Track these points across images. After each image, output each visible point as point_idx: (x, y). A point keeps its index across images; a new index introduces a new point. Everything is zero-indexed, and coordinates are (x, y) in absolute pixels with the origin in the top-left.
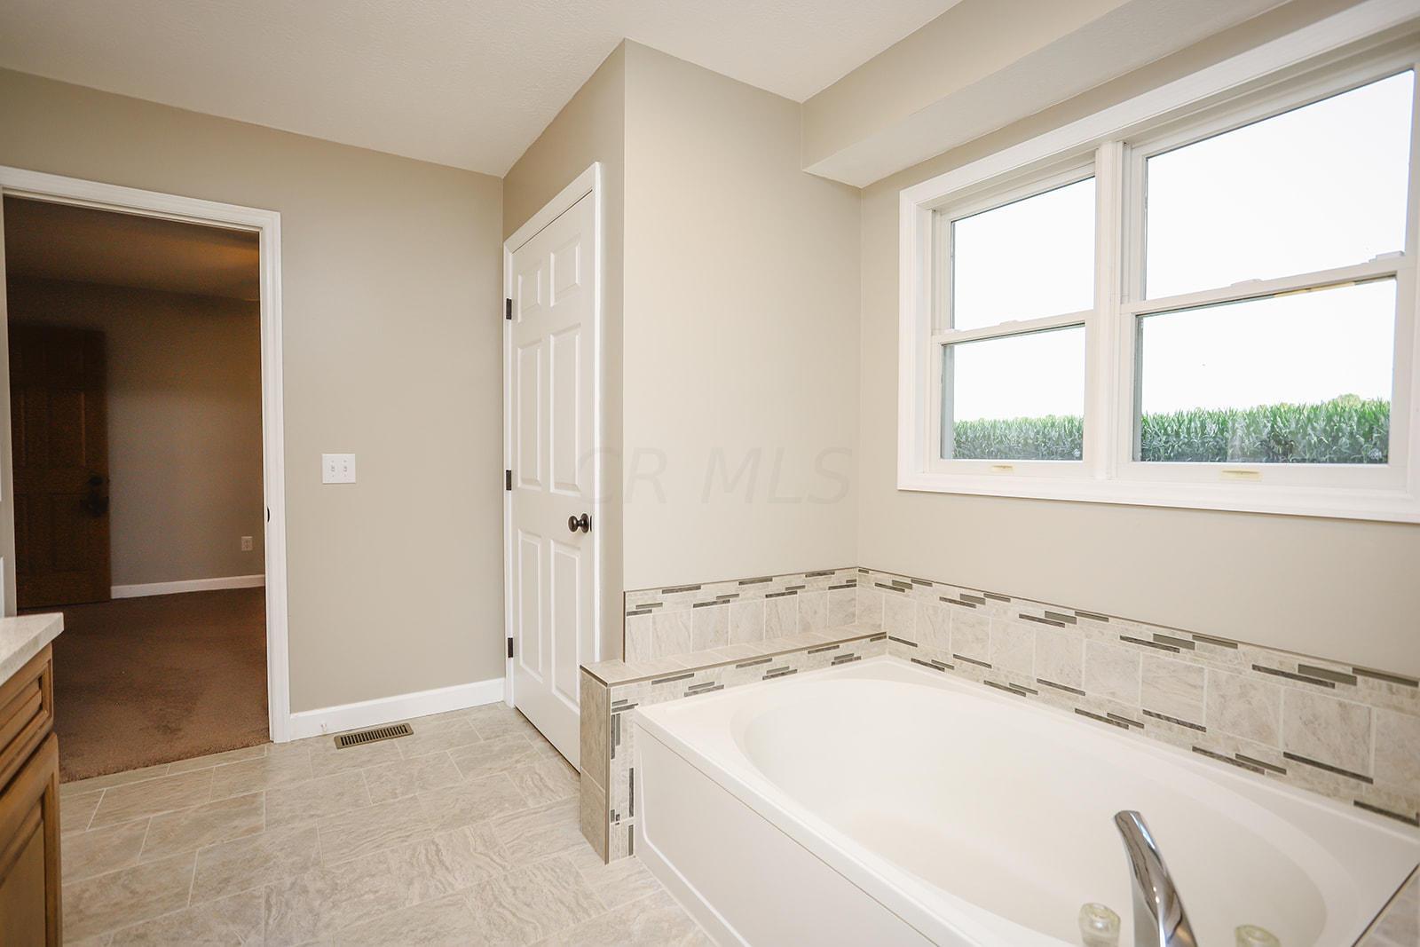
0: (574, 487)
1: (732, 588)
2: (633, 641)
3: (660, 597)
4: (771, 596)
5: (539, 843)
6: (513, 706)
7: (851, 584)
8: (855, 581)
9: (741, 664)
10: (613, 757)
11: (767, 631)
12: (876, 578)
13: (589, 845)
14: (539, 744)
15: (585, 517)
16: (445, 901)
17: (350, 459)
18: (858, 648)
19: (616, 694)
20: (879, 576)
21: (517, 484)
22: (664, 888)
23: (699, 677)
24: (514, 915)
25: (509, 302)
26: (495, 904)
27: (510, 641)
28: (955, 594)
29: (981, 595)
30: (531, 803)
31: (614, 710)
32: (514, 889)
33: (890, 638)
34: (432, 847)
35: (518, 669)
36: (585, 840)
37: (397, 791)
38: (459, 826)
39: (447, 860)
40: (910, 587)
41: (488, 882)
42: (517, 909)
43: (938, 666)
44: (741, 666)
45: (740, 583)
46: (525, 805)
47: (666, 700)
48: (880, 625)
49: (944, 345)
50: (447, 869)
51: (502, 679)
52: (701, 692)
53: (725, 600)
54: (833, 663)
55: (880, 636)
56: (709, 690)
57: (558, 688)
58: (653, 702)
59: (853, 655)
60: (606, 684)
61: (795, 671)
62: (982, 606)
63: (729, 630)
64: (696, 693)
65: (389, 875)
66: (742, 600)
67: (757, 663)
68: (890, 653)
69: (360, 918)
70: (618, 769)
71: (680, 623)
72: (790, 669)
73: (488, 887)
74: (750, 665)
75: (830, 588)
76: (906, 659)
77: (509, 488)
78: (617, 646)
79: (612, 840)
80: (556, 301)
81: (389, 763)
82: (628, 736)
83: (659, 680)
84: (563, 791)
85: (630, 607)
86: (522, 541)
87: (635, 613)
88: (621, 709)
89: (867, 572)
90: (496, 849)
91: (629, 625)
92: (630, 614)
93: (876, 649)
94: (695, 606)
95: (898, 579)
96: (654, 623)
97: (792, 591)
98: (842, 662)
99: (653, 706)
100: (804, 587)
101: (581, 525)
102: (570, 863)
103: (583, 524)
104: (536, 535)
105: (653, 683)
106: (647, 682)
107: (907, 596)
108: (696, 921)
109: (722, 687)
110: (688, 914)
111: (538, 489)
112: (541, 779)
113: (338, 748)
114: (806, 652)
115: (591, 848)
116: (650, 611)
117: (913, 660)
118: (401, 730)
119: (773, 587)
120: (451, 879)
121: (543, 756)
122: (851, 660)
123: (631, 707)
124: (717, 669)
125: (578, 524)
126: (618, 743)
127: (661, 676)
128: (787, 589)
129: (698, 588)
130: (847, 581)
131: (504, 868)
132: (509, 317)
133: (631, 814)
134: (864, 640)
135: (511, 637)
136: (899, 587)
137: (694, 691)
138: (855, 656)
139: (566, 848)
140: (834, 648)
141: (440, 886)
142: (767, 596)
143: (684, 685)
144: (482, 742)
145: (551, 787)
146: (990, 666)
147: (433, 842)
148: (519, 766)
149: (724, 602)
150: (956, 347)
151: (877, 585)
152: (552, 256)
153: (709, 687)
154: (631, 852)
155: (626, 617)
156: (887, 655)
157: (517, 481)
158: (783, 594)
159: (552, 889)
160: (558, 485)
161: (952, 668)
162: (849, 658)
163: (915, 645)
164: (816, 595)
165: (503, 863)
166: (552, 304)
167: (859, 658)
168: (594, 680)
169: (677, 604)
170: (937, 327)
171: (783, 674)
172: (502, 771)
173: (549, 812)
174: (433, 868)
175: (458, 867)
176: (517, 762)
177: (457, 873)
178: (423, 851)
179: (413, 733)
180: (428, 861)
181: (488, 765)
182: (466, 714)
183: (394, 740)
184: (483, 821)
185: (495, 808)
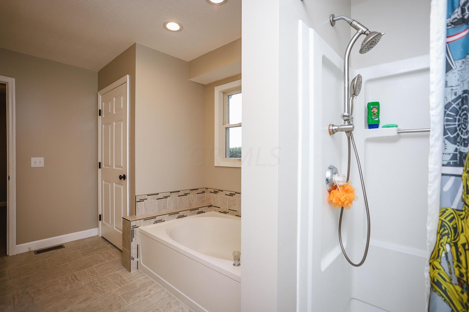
0: (121, 167)
1: (168, 194)
2: (138, 209)
3: (146, 197)
4: (180, 196)
5: (109, 270)
6: (101, 236)
7: (203, 192)
8: (205, 191)
9: (170, 214)
10: (132, 242)
11: (179, 206)
12: (210, 190)
13: (125, 269)
14: (110, 246)
15: (124, 175)
16: (78, 288)
17: (42, 159)
18: (204, 209)
19: (133, 224)
20: (211, 190)
21: (102, 166)
22: (147, 276)
23: (158, 218)
24: (101, 288)
25: (100, 110)
26: (95, 286)
27: (100, 215)
28: (228, 193)
29: (234, 193)
30: (107, 261)
31: (132, 228)
32: (101, 282)
33: (214, 206)
34: (73, 276)
35: (103, 225)
36: (124, 268)
37: (60, 263)
38: (83, 269)
39: (79, 278)
40: (218, 192)
41: (93, 282)
42: (102, 286)
43: (225, 213)
44: (170, 215)
45: (171, 193)
46: (105, 262)
47: (148, 225)
48: (211, 203)
49: (226, 128)
50: (79, 280)
51: (97, 228)
52: (158, 222)
53: (166, 197)
54: (197, 214)
55: (211, 206)
56: (161, 222)
57: (116, 227)
58: (144, 226)
59: (203, 211)
60: (130, 221)
61: (186, 216)
62: (234, 196)
63: (167, 206)
64: (157, 223)
65: (59, 285)
66: (171, 197)
67: (175, 214)
68: (214, 210)
69: (49, 296)
70: (133, 245)
71: (153, 204)
72: (185, 216)
73: (93, 283)
74: (173, 214)
75: (197, 194)
76: (218, 212)
77: (100, 168)
78: (133, 211)
79: (132, 265)
80: (115, 112)
81: (56, 256)
82: (137, 235)
83: (145, 219)
84: (117, 257)
85: (138, 200)
86: (104, 184)
87: (139, 202)
88: (134, 228)
89: (208, 189)
90: (95, 273)
91: (137, 205)
92: (137, 202)
93: (209, 210)
94: (157, 199)
95: (215, 190)
96: (145, 204)
97: (186, 195)
98: (200, 213)
99: (144, 227)
100: (189, 193)
101: (123, 178)
102: (119, 274)
103: (124, 177)
104: (109, 182)
105: (144, 220)
106: (142, 220)
107: (217, 195)
108: (155, 281)
109: (165, 221)
110: (153, 280)
111: (110, 168)
112: (110, 254)
113: (36, 254)
114: (189, 211)
115: (126, 269)
116: (144, 201)
117: (219, 212)
118: (60, 247)
119: (180, 194)
120: (80, 282)
121: (111, 249)
122: (202, 213)
123: (138, 227)
124: (163, 216)
125: (122, 177)
126: (134, 238)
127: (147, 218)
128: (184, 194)
129: (158, 194)
130: (202, 192)
131: (98, 278)
132: (100, 115)
133: (138, 258)
134: (206, 207)
135: (100, 214)
136: (215, 192)
137: (156, 222)
138: (204, 211)
139: (118, 270)
140: (197, 209)
141: (76, 285)
142: (179, 196)
143: (153, 221)
144: (90, 247)
145: (113, 256)
146: (237, 211)
147: (74, 275)
148: (103, 252)
149: (166, 198)
150: (230, 128)
151: (210, 192)
152: (114, 99)
153: (160, 221)
154: (138, 269)
155: (136, 203)
156: (213, 211)
157: (103, 166)
158: (183, 195)
159: (113, 280)
160: (116, 166)
161: (228, 213)
162: (202, 212)
163: (220, 208)
164: (193, 196)
165: (97, 276)
166: (114, 113)
167: (205, 212)
168: (127, 221)
169: (151, 199)
170: (225, 123)
171: (182, 217)
172: (97, 254)
173: (113, 262)
174: (74, 281)
175: (82, 279)
176: (102, 251)
177: (82, 281)
178: (70, 277)
179: (65, 247)
180: (72, 279)
181: (92, 253)
182: (84, 240)
183: (58, 250)
184: (91, 267)
185: (95, 263)
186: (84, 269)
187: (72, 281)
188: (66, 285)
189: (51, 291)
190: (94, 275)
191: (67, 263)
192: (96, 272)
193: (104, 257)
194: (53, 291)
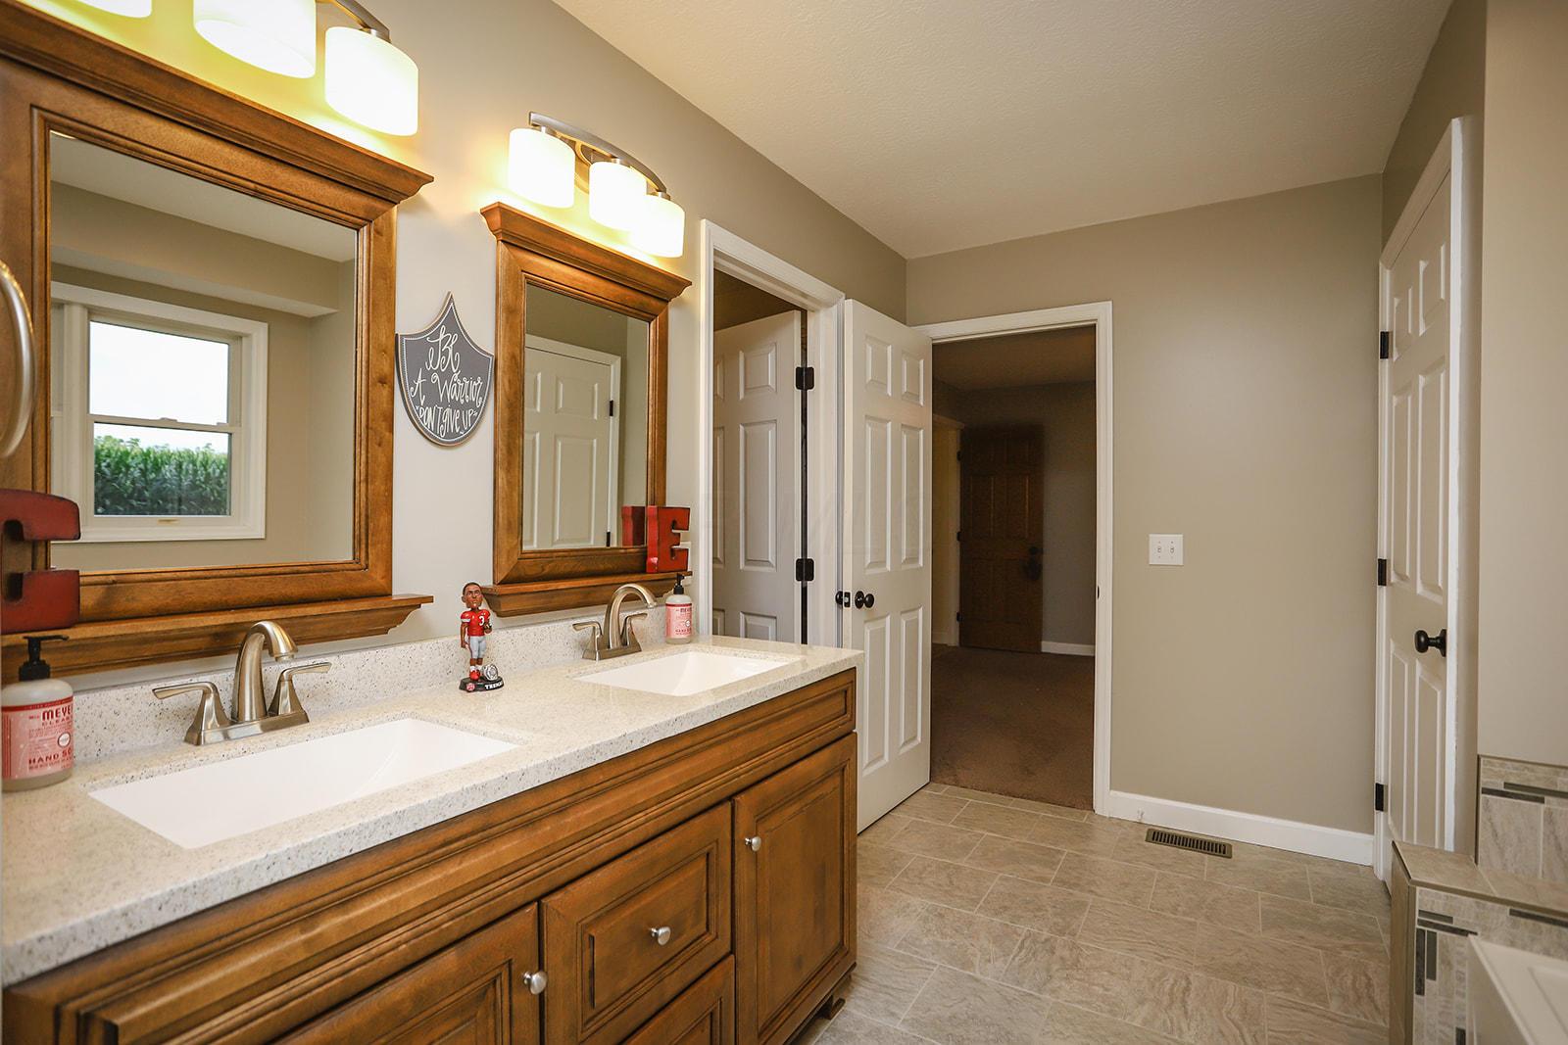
0: (1437, 588)
6: (1381, 878)
10: (1420, 992)
17: (1175, 540)
19: (1428, 901)
25: (1384, 335)
27: (1379, 787)
30: (1335, 1006)
31: (1423, 923)
34: (1184, 982)
37: (1180, 909)
38: (1225, 979)
39: (1191, 1004)
50: (1186, 1012)
58: (1513, 943)
60: (1411, 880)
65: (1126, 982)
69: (1081, 1002)
77: (1382, 582)
78: (1469, 836)
80: (1423, 327)
81: (1188, 877)
82: (1454, 973)
85: (1484, 781)
86: (1394, 655)
88: (1436, 926)
91: (1481, 804)
92: (1490, 792)
96: (1550, 820)
113: (1146, 841)
116: (1540, 800)
118: (1219, 849)
120: (1184, 1024)
123: (1462, 931)
126: (1433, 976)
127: (1535, 908)
132: (1385, 356)
135: (1380, 783)
144: (1312, 902)
147: (1187, 978)
152: (1421, 264)
155: (1482, 796)
157: (1391, 575)
160: (1424, 585)
166: (1421, 333)
168: (1402, 867)
172: (1317, 947)
173: (1354, 1030)
174: (1170, 1006)
175: (1199, 1018)
176: (1346, 947)
177: (1193, 1024)
178: (1171, 981)
179: (1230, 857)
180: (1171, 994)
181: (1301, 932)
182: (1308, 863)
183: (1206, 856)
184: (1255, 990)
185: (1281, 983)
186: (1231, 980)
187: (1166, 1000)
188: (1141, 1002)
189: (1096, 988)
190: (1245, 1030)
191: (1199, 922)
192: (1258, 1024)
193: (1334, 981)
194: (1101, 991)
